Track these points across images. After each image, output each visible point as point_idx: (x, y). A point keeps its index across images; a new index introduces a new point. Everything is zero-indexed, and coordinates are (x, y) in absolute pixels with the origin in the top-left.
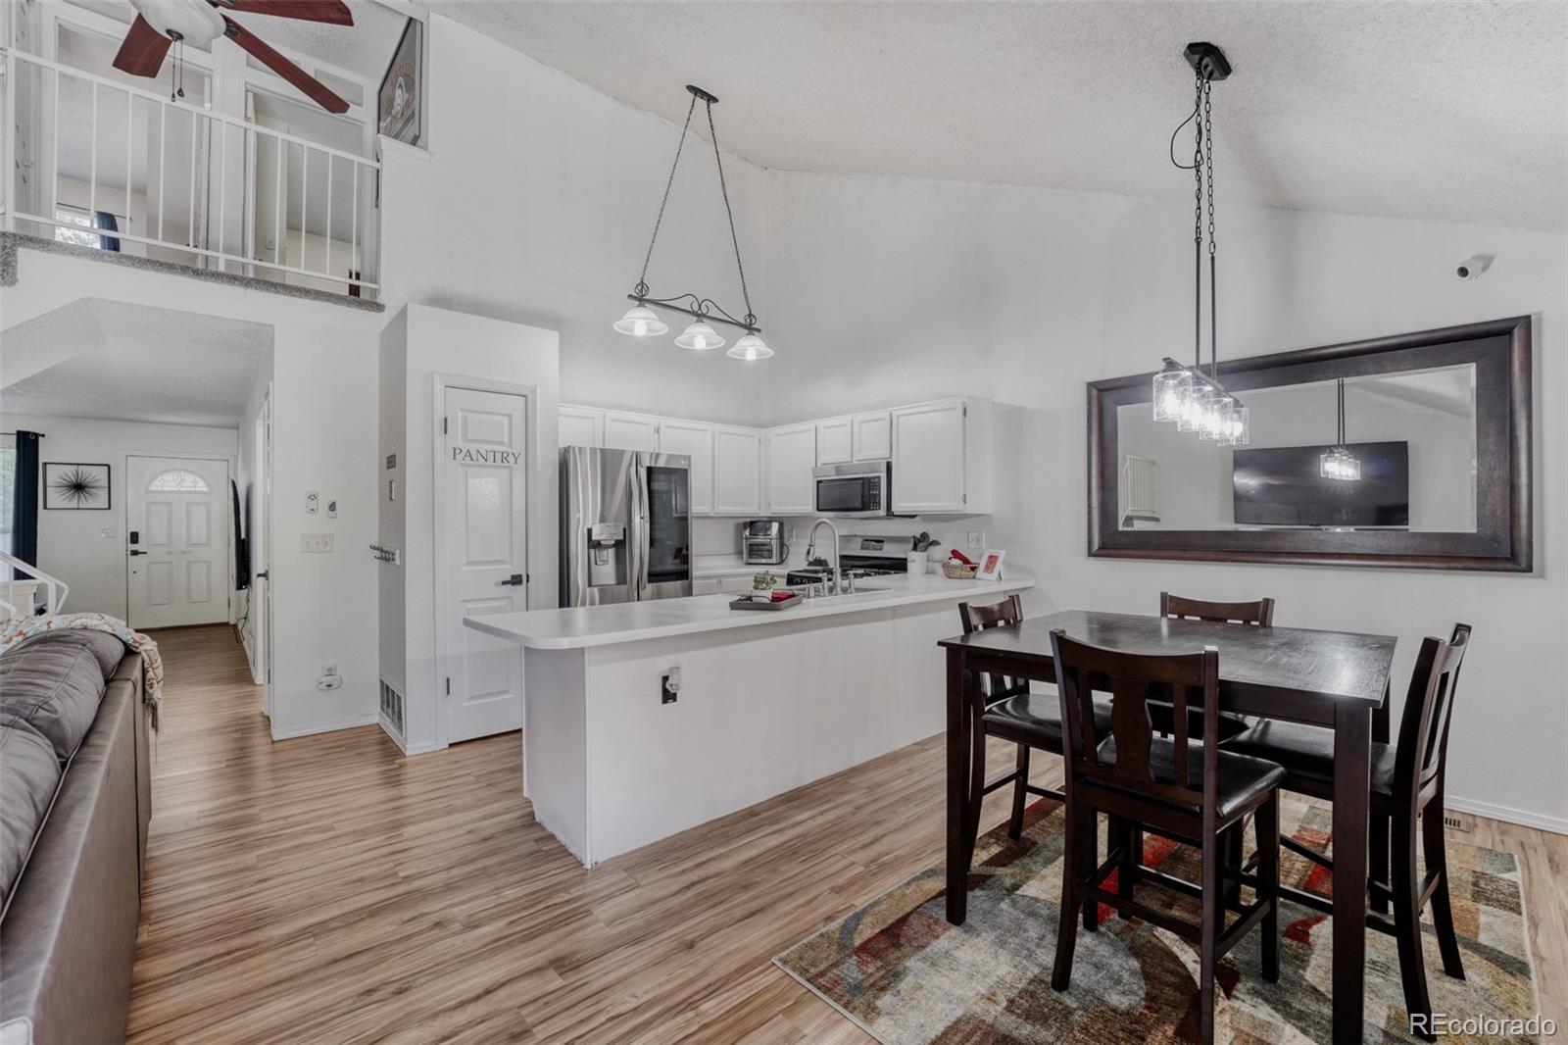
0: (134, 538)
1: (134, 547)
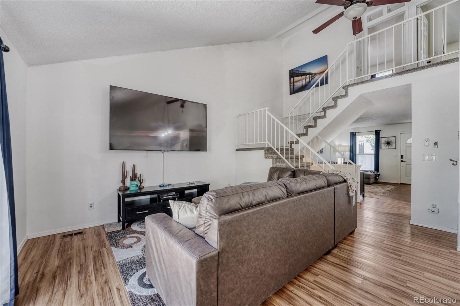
0: (402, 157)
1: (402, 159)
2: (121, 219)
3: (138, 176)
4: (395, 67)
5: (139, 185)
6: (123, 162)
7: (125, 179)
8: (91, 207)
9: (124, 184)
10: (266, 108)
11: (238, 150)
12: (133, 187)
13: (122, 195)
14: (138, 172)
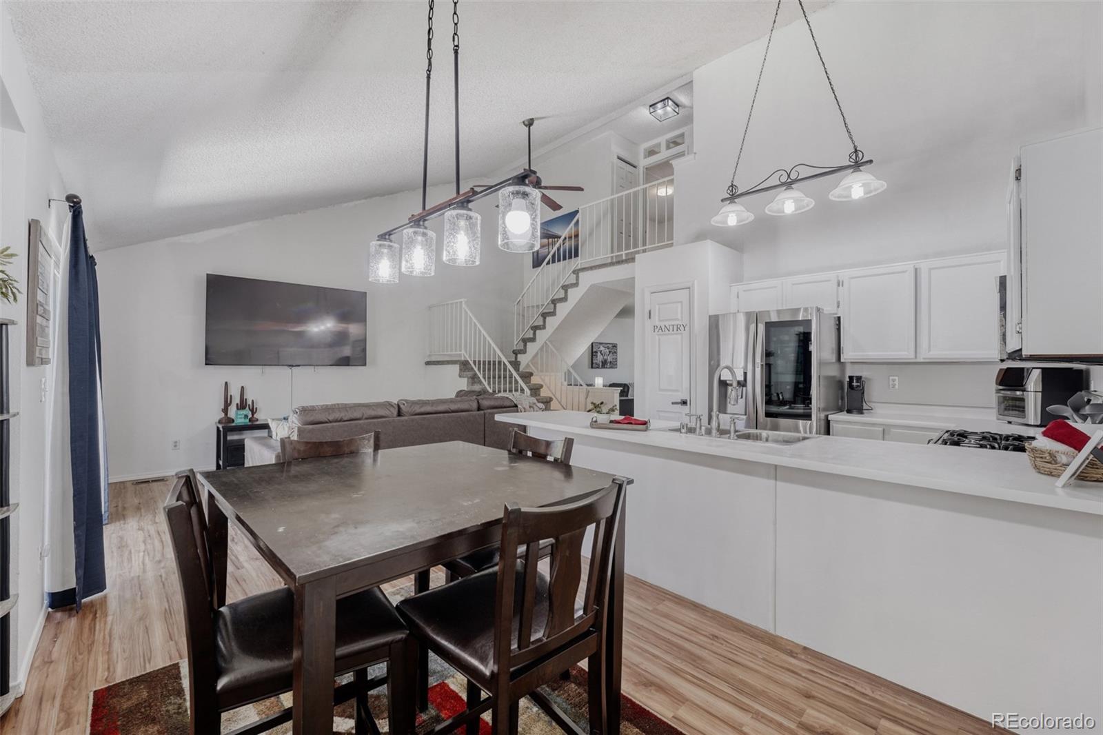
2: (221, 463)
3: (249, 402)
4: (625, 250)
5: (250, 416)
6: (226, 383)
7: (229, 408)
8: (175, 446)
9: (226, 414)
10: (462, 300)
11: (428, 363)
12: (241, 418)
13: (223, 427)
14: (249, 397)
